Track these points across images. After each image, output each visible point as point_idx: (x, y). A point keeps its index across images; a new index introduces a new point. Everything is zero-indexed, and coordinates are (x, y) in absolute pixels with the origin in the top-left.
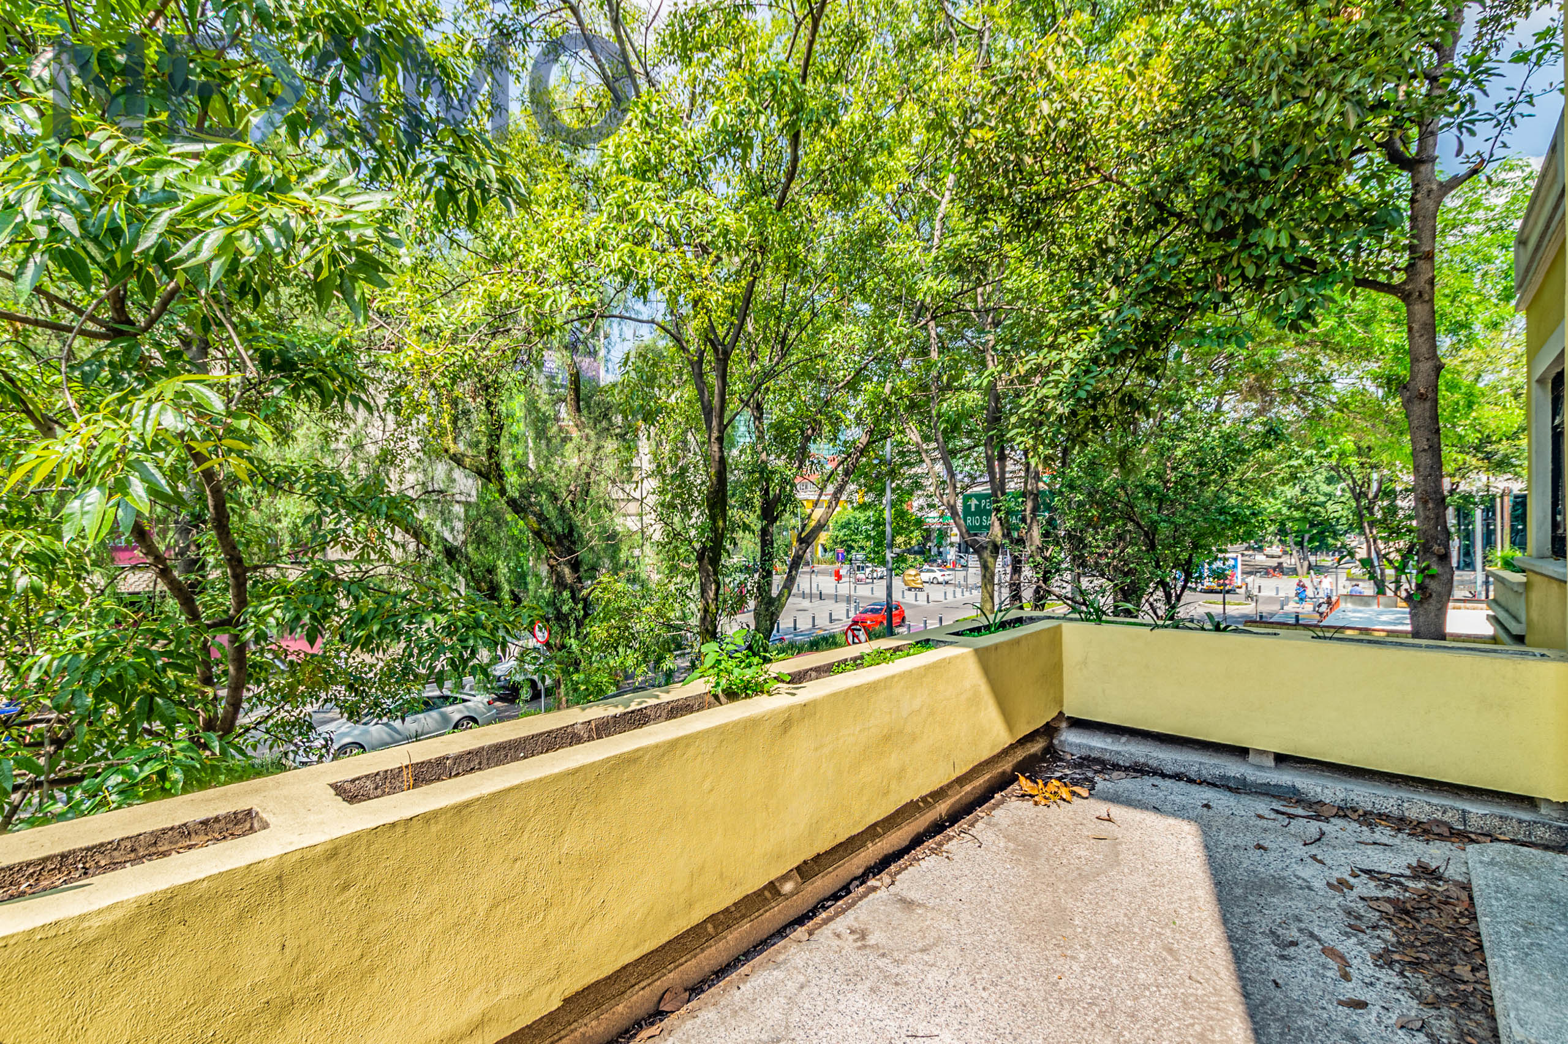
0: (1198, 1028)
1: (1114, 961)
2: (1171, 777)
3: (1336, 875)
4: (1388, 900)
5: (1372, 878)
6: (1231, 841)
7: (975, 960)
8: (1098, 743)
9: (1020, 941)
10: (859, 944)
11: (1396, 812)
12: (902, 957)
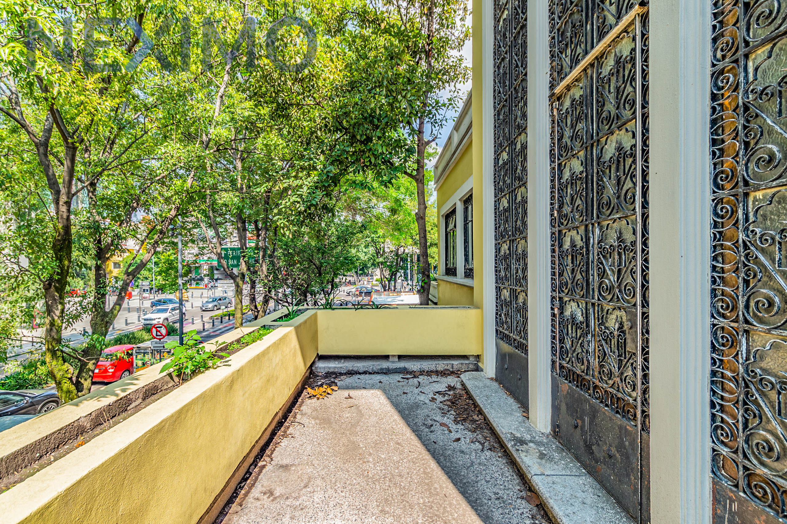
0: (422, 470)
1: (383, 456)
2: (363, 373)
3: (430, 396)
4: (448, 400)
5: (440, 394)
6: (395, 394)
7: (331, 481)
8: (332, 365)
9: (344, 463)
10: (271, 498)
11: (435, 369)
12: (297, 494)
